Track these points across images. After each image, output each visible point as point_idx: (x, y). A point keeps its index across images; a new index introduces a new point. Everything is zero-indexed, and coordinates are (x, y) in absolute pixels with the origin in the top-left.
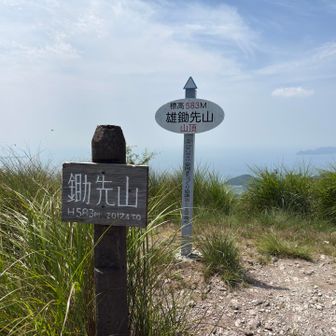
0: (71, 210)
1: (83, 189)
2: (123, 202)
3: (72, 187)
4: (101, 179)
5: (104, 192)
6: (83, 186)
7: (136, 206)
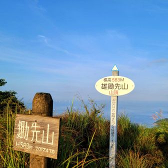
0: (18, 143)
1: (25, 130)
2: (45, 140)
3: (19, 129)
4: (34, 125)
5: (35, 133)
6: (25, 128)
7: (52, 144)
